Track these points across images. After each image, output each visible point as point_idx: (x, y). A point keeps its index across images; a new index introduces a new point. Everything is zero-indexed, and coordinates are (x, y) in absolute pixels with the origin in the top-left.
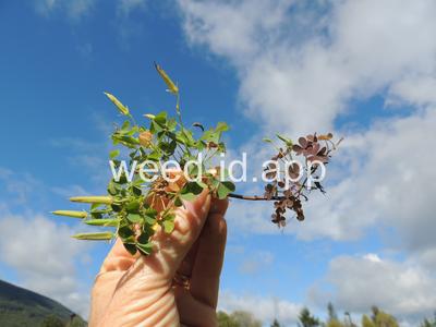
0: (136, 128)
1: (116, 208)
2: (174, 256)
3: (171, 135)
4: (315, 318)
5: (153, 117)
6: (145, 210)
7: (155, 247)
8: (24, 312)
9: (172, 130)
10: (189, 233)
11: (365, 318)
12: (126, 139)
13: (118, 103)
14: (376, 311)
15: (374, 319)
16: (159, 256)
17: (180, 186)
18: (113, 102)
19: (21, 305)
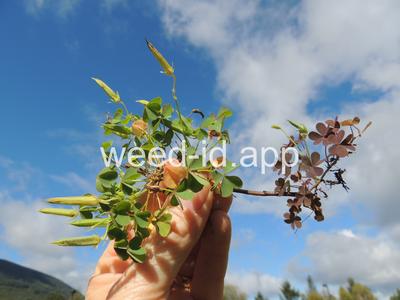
0: (129, 116)
1: (105, 208)
2: (172, 262)
3: (167, 123)
4: (296, 290)
5: (147, 103)
6: (136, 211)
7: (149, 251)
8: (29, 290)
9: (168, 117)
10: (188, 236)
11: (342, 290)
12: (118, 129)
13: (108, 89)
14: (352, 283)
15: (350, 290)
16: (153, 262)
17: (176, 182)
18: (102, 88)
19: (26, 283)
